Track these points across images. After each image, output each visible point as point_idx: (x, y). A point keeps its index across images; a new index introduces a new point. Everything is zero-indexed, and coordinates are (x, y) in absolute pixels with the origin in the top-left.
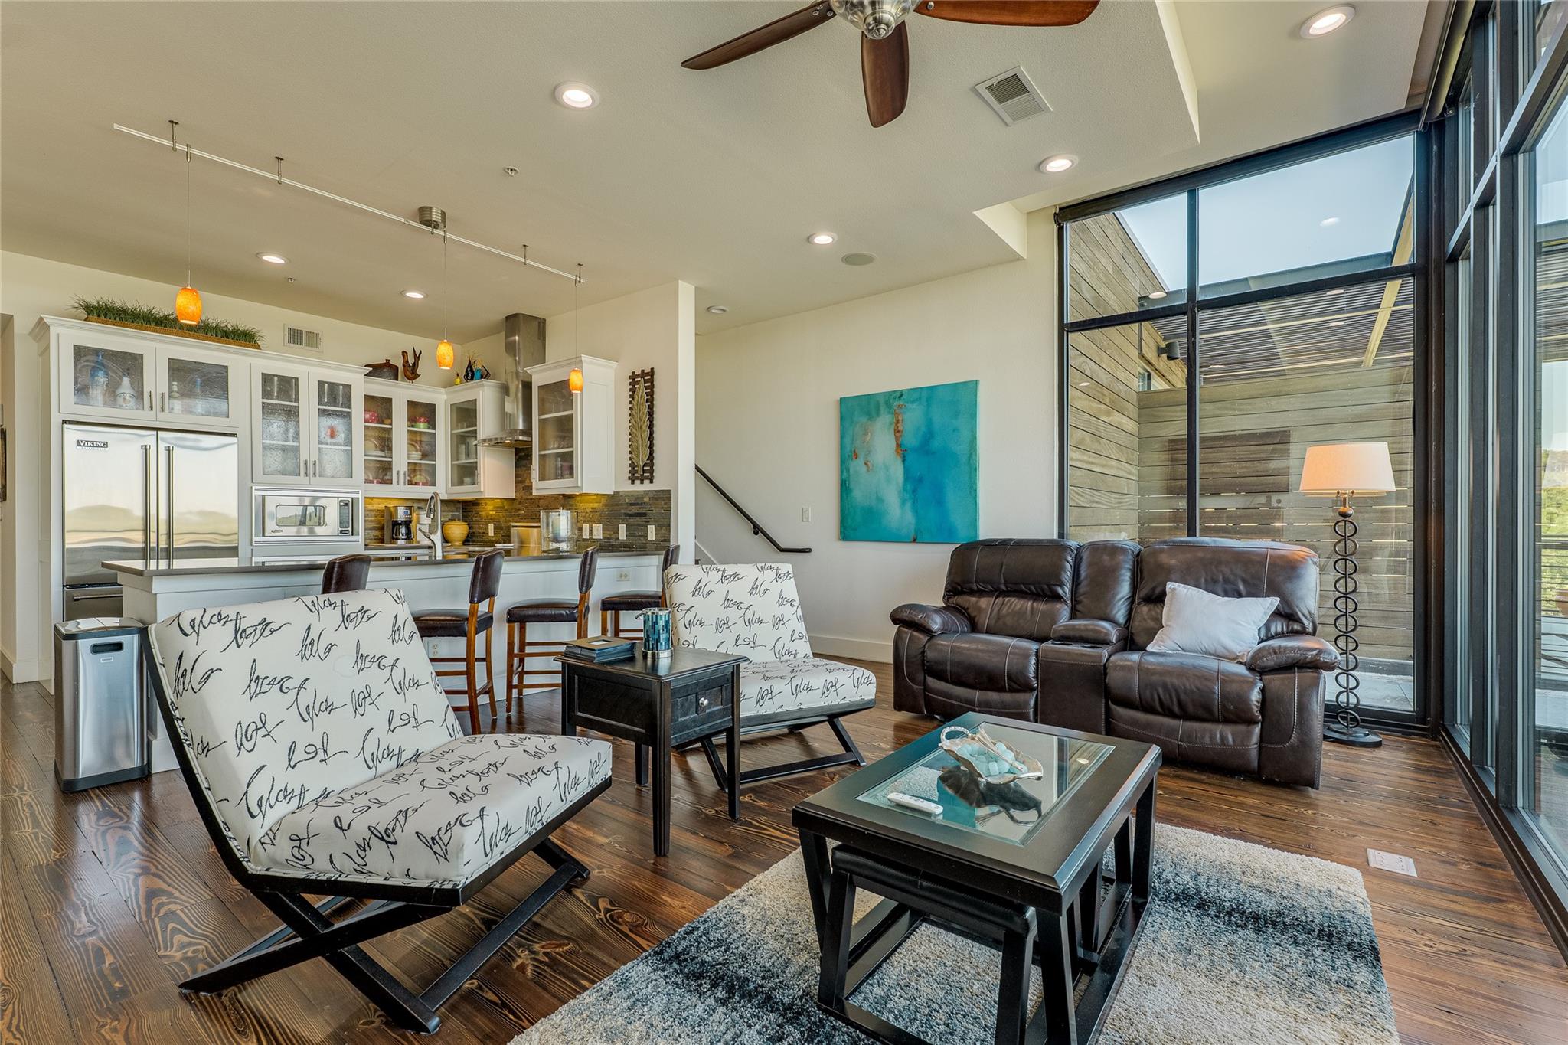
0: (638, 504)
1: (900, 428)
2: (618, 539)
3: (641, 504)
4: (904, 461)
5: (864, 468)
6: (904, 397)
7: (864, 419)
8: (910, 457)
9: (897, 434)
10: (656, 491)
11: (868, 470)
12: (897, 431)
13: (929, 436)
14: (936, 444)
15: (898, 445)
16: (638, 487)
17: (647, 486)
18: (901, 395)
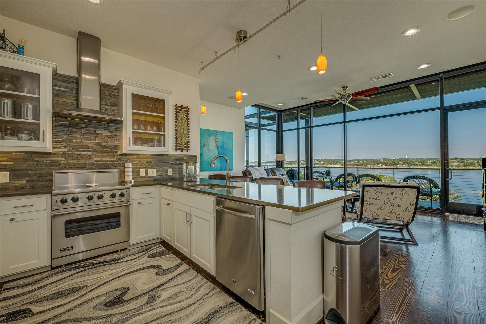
0: (180, 160)
1: (217, 141)
2: (167, 175)
3: (182, 160)
4: (218, 149)
5: (207, 151)
6: (218, 132)
7: (207, 136)
8: (219, 149)
9: (216, 142)
10: (190, 155)
11: (208, 151)
12: (216, 141)
13: (223, 144)
14: (225, 146)
15: (216, 145)
16: (179, 153)
17: (185, 153)
18: (217, 132)
